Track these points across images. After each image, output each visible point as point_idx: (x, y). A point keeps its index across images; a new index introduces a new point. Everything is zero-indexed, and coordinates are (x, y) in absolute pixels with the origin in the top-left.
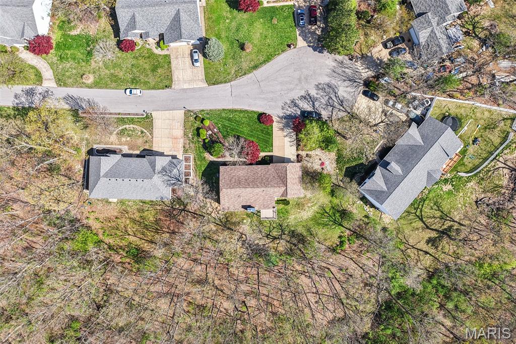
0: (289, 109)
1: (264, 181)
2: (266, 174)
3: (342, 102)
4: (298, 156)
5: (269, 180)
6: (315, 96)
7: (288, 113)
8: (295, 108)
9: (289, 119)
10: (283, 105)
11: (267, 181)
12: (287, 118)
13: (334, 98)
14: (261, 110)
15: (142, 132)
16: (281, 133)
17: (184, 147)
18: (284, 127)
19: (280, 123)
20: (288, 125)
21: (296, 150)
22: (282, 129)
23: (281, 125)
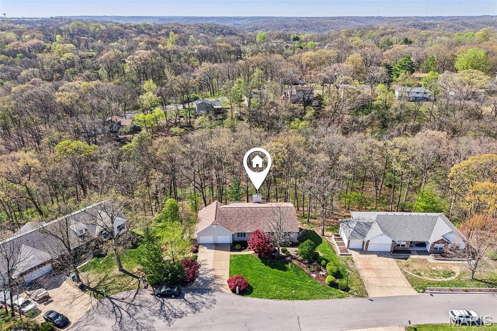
0: (204, 300)
1: (243, 214)
2: (241, 222)
3: (114, 311)
5: (236, 215)
6: (156, 318)
7: (205, 296)
8: (195, 301)
9: (203, 289)
10: (213, 305)
11: (239, 214)
12: (207, 289)
13: (125, 314)
14: (247, 299)
15: (419, 274)
16: (218, 273)
17: (353, 261)
18: (212, 280)
19: (219, 284)
20: (206, 282)
21: (197, 256)
22: (215, 278)
23: (217, 281)
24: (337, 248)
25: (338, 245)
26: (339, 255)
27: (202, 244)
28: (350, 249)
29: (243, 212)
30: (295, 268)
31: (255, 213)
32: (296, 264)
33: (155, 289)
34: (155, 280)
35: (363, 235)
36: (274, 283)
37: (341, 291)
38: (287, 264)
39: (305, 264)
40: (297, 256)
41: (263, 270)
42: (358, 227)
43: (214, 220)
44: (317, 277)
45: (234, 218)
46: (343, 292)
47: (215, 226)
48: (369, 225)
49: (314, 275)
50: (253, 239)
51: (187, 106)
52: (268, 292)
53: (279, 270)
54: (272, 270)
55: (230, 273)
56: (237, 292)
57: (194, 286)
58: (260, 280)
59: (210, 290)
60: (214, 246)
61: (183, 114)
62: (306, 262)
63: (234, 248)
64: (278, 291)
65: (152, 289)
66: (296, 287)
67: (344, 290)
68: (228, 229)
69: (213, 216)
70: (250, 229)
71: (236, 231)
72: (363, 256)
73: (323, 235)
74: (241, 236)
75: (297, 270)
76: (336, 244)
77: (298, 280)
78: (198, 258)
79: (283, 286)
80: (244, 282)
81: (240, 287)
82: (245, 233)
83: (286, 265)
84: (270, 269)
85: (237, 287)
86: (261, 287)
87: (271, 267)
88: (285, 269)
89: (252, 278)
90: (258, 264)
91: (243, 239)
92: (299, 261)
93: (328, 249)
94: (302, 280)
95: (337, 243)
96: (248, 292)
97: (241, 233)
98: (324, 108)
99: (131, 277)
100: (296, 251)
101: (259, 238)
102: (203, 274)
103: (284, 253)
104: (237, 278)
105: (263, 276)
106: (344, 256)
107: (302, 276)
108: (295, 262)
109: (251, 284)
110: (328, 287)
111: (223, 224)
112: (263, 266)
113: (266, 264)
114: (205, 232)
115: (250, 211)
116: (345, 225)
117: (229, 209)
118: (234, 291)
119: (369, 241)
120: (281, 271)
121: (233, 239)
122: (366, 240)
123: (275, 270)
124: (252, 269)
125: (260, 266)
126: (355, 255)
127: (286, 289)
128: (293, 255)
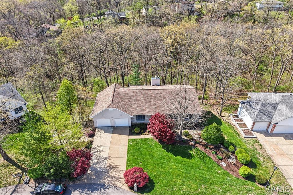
1: (142, 96)
2: (140, 104)
4: (92, 136)
5: (135, 98)
9: (95, 184)
11: (138, 97)
12: (100, 185)
16: (114, 162)
17: (261, 145)
18: (107, 171)
19: (115, 177)
20: (100, 174)
21: (93, 141)
22: (111, 168)
23: (113, 173)
24: (240, 130)
25: (240, 127)
26: (243, 138)
27: (99, 127)
28: (254, 131)
29: (142, 94)
30: (201, 154)
31: (154, 95)
32: (201, 150)
33: (37, 185)
34: (37, 174)
35: (270, 117)
36: (178, 176)
37: (260, 186)
38: (191, 149)
39: (211, 149)
40: (201, 140)
41: (165, 157)
42: (264, 109)
43: (110, 103)
44: (228, 166)
45: (133, 101)
46: (262, 187)
47: (112, 110)
48: (274, 106)
49: (223, 164)
50: (154, 124)
51: (99, 18)
52: (173, 188)
53: (183, 157)
54: (175, 157)
55: (127, 162)
56: (136, 188)
57: (85, 180)
58: (162, 171)
59: (103, 185)
60: (112, 130)
61: (97, 23)
62: (212, 147)
63: (133, 131)
64: (185, 187)
65: (33, 185)
66: (205, 181)
67: (263, 185)
68: (126, 111)
69: (110, 98)
70: (149, 111)
71: (135, 113)
72: (270, 139)
73: (221, 115)
74: (141, 119)
75: (203, 157)
76: (237, 126)
77: (206, 171)
78: (93, 143)
79: (190, 178)
80: (144, 176)
81: (139, 183)
82: (144, 116)
83: (190, 152)
84: (173, 156)
85: (135, 184)
86: (164, 181)
87: (173, 154)
88: (189, 156)
89: (152, 169)
90: (159, 150)
91: (142, 121)
92: (204, 145)
93: (231, 131)
94: (210, 170)
95: (239, 124)
96: (149, 187)
97: (141, 116)
98: (202, 17)
99: (14, 168)
100: (198, 134)
101: (160, 122)
102: (97, 163)
103: (186, 136)
104: (135, 171)
105: (166, 165)
106: (249, 139)
107: (209, 165)
108: (199, 147)
109: (152, 178)
110: (243, 179)
111: (120, 107)
112: (164, 153)
113: (168, 151)
114: (102, 115)
115: (149, 93)
116: (248, 106)
117: (128, 92)
118: (132, 188)
119: (277, 123)
120: (185, 159)
121: (131, 121)
122: (273, 122)
123: (179, 158)
124: (152, 156)
125: (161, 152)
126: (261, 137)
127: (193, 184)
128: (196, 138)
